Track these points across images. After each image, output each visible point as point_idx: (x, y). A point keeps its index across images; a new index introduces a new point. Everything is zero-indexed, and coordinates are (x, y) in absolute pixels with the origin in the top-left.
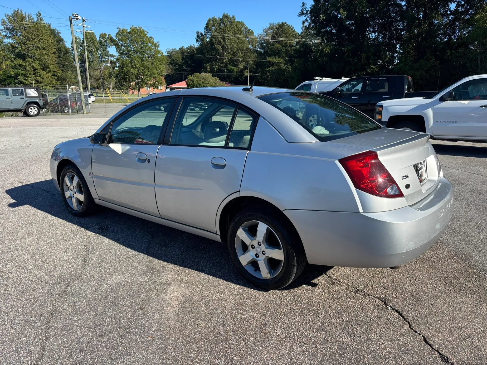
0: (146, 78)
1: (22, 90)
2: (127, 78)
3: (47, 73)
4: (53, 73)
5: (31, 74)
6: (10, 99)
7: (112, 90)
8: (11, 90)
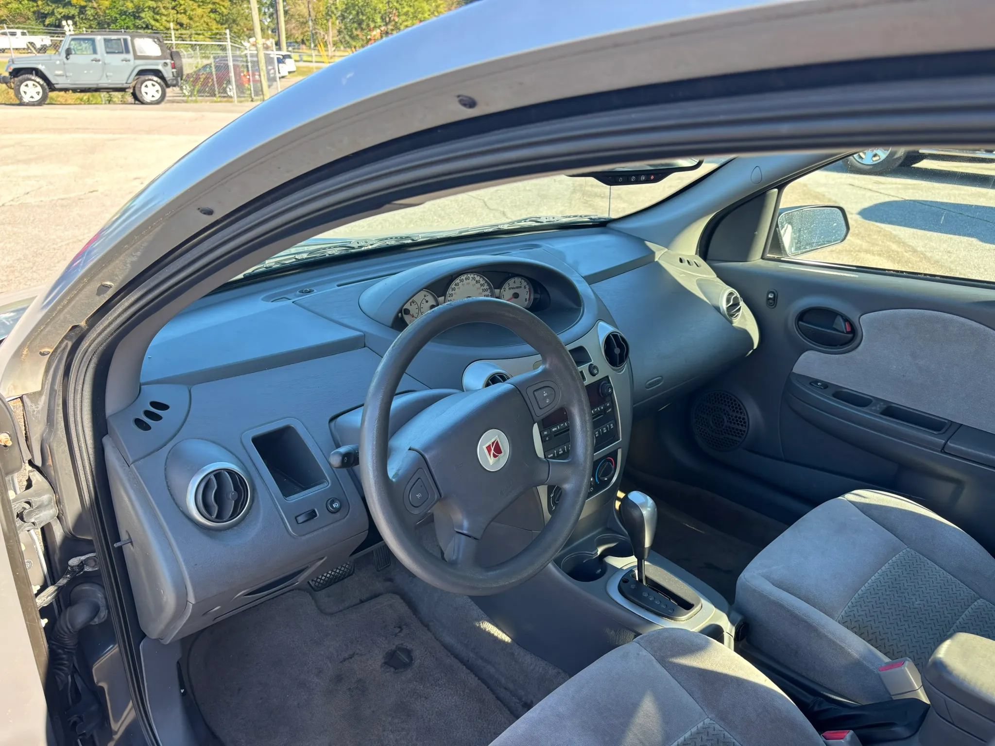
0: (403, 22)
1: (125, 40)
2: (363, 21)
3: (199, 6)
4: (211, 6)
5: (168, 8)
6: (99, 61)
7: (331, 48)
8: (103, 42)
